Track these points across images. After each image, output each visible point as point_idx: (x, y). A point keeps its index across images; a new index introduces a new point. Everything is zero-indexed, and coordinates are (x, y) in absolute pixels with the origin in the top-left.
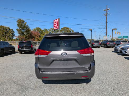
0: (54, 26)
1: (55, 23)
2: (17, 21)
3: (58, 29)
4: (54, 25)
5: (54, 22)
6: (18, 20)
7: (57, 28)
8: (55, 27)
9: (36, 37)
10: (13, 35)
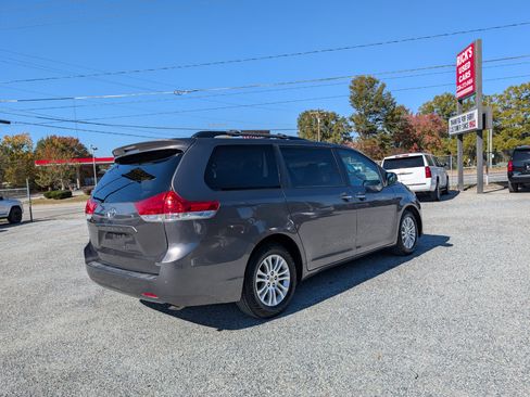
0: (458, 84)
1: (463, 64)
2: (351, 88)
3: (472, 93)
4: (458, 75)
5: (459, 63)
6: (354, 82)
7: (470, 89)
8: (460, 87)
9: (427, 139)
10: (345, 139)
